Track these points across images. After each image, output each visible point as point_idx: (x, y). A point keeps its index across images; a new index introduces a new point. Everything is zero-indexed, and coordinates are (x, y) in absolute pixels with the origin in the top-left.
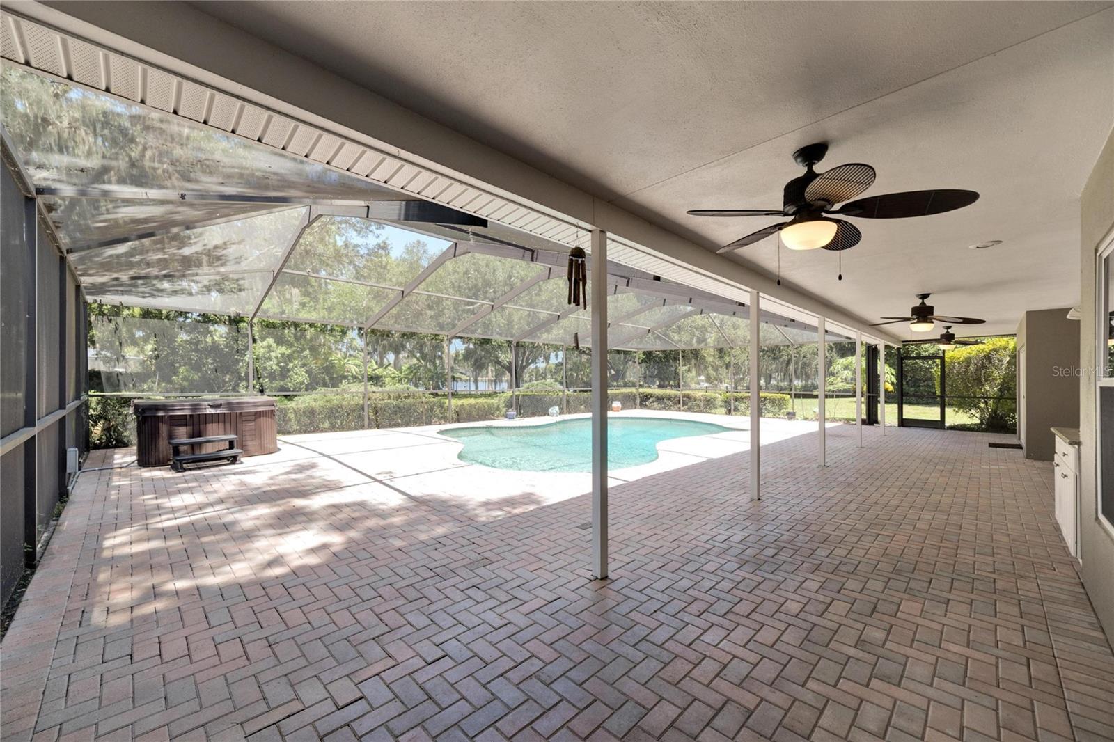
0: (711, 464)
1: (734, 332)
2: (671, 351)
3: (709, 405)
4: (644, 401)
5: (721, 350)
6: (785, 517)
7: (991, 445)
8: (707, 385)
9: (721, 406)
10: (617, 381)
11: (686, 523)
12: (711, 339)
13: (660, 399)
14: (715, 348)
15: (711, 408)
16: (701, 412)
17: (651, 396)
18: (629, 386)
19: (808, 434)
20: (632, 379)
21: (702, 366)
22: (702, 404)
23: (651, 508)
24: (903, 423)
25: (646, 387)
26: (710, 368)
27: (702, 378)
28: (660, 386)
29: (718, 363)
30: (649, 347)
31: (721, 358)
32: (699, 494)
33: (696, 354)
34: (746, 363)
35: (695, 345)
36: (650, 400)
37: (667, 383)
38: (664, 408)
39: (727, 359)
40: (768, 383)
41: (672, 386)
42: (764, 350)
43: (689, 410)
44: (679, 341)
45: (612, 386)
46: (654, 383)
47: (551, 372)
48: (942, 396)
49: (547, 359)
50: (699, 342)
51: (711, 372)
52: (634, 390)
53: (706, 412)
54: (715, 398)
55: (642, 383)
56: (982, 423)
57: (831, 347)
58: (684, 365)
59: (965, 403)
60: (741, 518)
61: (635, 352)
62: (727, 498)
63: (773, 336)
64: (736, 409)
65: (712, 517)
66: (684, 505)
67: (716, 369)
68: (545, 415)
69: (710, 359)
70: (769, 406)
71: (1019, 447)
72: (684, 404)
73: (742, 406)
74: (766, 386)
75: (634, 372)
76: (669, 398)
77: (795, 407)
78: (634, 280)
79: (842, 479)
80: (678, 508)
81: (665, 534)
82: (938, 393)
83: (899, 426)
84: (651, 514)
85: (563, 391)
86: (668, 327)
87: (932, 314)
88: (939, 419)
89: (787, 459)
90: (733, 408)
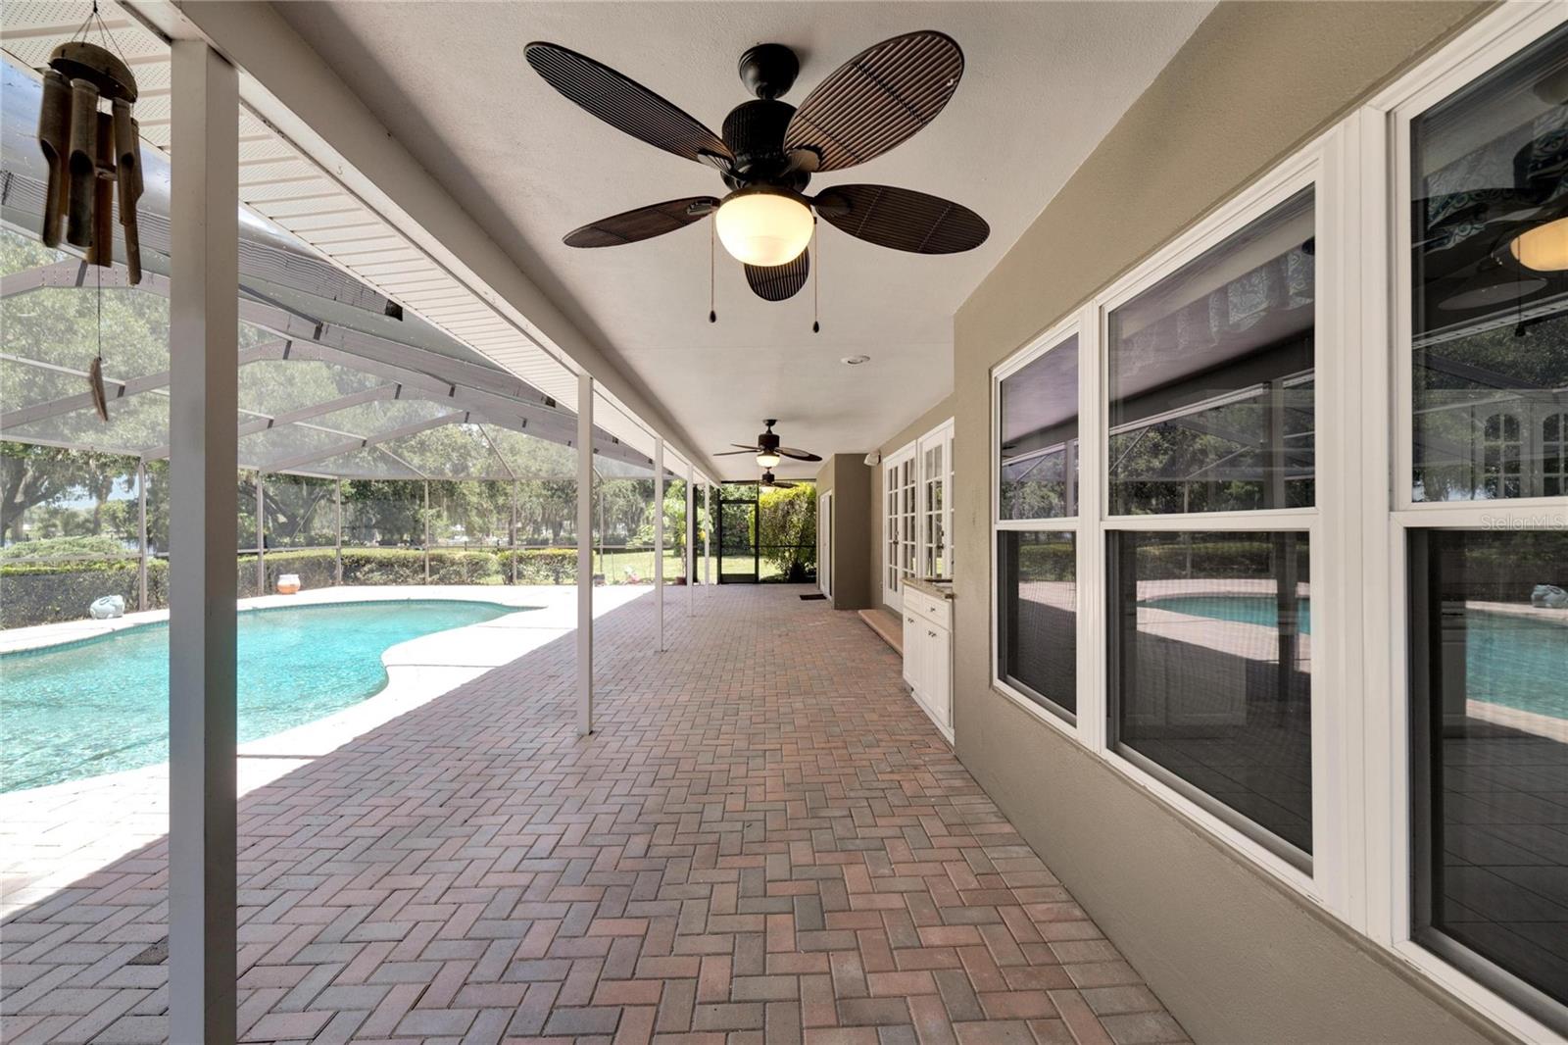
0: (498, 680)
1: (512, 459)
2: (406, 483)
3: (475, 571)
4: (353, 572)
5: (492, 485)
6: (638, 758)
7: (804, 598)
8: (465, 539)
9: (498, 572)
10: (290, 534)
11: (467, 829)
12: (476, 467)
13: (385, 565)
14: (481, 481)
15: (481, 576)
16: (463, 583)
17: (368, 561)
18: (319, 545)
19: (625, 605)
20: (325, 531)
21: (460, 510)
22: (464, 571)
23: (378, 814)
24: (723, 579)
25: (355, 545)
26: (474, 512)
27: (459, 528)
28: (383, 543)
29: (487, 504)
30: (363, 474)
31: (492, 497)
32: (484, 748)
33: (450, 488)
34: (528, 505)
35: (449, 475)
36: (366, 569)
37: (396, 537)
38: (395, 581)
39: (501, 500)
40: (556, 534)
41: (405, 542)
42: (552, 488)
43: (443, 581)
44: (420, 466)
45: (281, 545)
46: (372, 537)
47: (114, 517)
48: (756, 546)
49: (100, 490)
50: (456, 470)
51: (477, 520)
52: (330, 552)
53: (472, 583)
54: (486, 560)
55: (346, 538)
56: (786, 574)
57: (634, 487)
58: (431, 507)
59: (773, 553)
60: (570, 782)
61: (333, 481)
62: (536, 744)
63: (565, 470)
64: (520, 575)
65: (518, 798)
66: (455, 786)
67: (482, 513)
68: (76, 617)
69: (474, 499)
70: (568, 568)
71: (822, 597)
72: (433, 571)
73: (529, 570)
74: (554, 540)
75: (330, 519)
76: (404, 563)
77: (604, 568)
78: (331, 334)
79: (688, 668)
80: (443, 797)
81: (418, 881)
82: (752, 542)
83: (718, 583)
84: (378, 831)
85: (140, 560)
86: (400, 440)
87: (778, 445)
88: (753, 572)
89: (612, 649)
90: (515, 574)
